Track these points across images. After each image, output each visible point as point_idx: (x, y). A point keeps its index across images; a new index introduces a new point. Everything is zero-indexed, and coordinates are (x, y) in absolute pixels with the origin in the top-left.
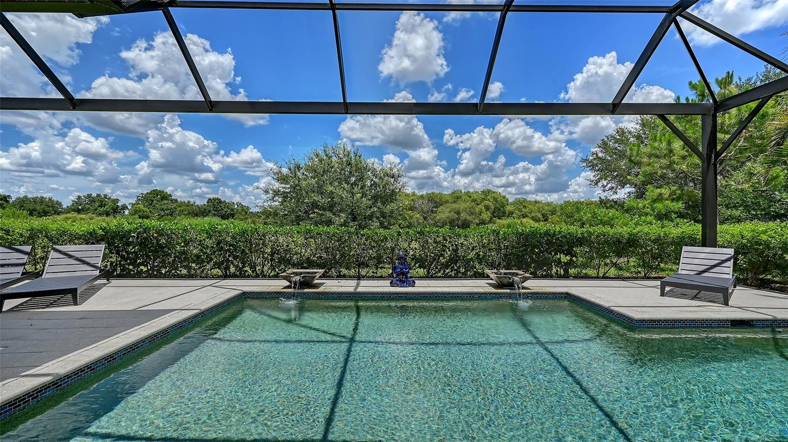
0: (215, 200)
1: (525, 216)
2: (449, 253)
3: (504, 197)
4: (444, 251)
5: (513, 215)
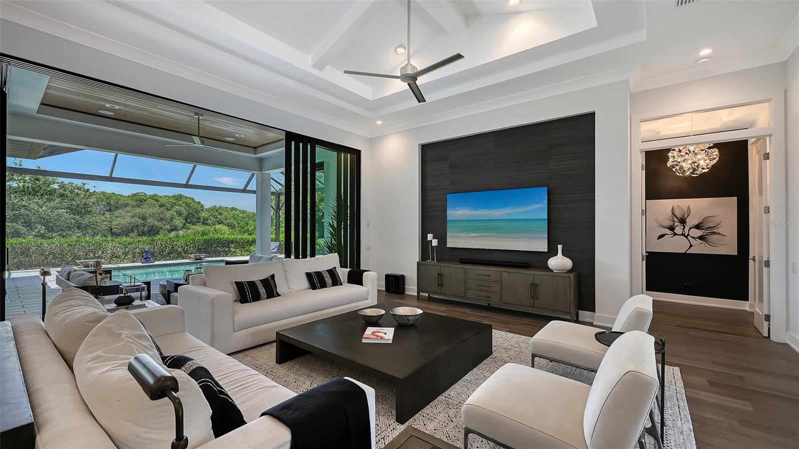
1: (220, 222)
3: (199, 203)
5: (208, 222)
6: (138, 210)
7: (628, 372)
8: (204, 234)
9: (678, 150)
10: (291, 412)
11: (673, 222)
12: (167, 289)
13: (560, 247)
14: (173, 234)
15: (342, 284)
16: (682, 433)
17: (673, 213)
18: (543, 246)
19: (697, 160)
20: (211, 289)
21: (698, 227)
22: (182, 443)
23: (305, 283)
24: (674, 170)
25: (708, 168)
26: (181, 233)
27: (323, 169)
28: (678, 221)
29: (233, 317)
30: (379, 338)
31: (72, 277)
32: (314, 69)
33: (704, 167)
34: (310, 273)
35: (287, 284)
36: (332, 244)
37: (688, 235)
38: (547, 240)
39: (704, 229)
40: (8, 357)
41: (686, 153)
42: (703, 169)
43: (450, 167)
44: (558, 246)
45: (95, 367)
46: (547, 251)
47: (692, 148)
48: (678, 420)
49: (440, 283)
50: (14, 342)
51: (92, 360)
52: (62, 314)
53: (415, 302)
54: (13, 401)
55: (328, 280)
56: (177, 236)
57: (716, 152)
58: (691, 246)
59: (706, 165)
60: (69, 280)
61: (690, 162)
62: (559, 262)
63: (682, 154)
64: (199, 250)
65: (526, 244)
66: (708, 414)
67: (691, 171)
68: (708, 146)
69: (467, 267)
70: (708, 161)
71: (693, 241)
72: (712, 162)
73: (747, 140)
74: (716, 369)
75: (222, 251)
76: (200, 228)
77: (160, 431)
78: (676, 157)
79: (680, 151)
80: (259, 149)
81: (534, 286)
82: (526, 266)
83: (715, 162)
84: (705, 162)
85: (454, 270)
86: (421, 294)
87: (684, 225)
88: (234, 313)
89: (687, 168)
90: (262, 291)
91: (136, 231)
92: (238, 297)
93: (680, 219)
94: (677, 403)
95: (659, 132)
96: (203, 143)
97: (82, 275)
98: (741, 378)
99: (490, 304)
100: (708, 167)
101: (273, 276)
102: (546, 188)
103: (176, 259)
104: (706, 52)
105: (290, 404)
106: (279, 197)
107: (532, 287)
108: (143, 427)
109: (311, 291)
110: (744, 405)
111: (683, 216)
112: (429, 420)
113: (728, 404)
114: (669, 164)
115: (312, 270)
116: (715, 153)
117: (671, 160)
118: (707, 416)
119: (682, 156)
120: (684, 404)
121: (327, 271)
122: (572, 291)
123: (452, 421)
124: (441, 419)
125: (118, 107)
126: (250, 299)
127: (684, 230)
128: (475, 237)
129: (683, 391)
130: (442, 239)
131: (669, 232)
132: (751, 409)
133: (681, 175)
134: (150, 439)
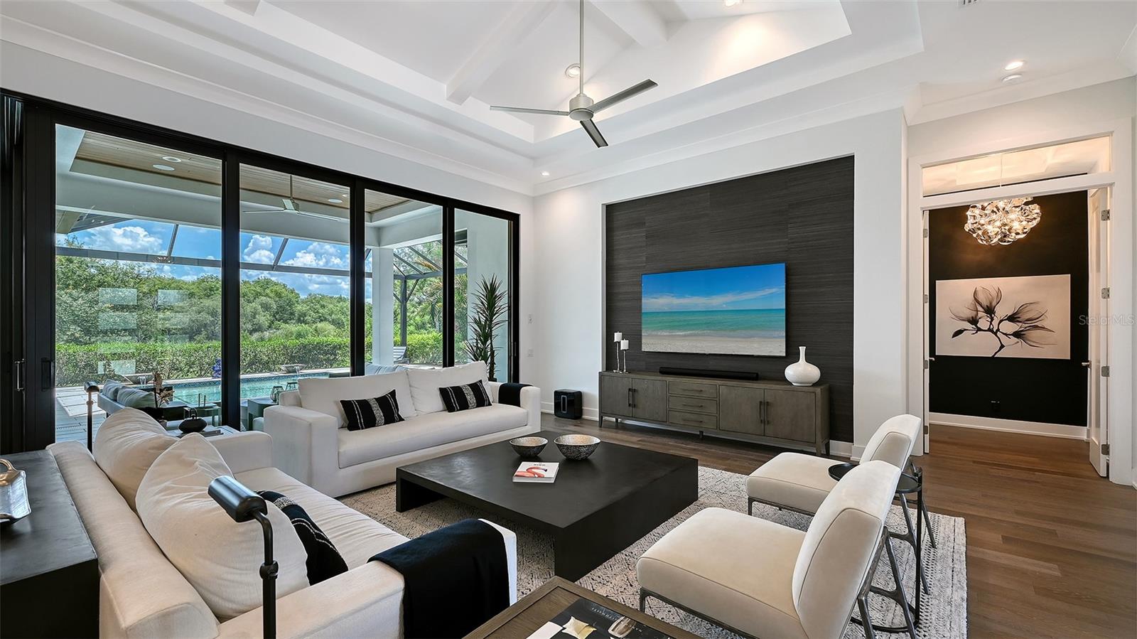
2: (250, 358)
3: (293, 291)
4: (246, 356)
5: (306, 318)
6: (207, 302)
7: (845, 510)
8: (299, 335)
9: (981, 207)
10: (405, 556)
11: (975, 312)
12: (249, 412)
13: (802, 350)
14: (256, 335)
15: (491, 405)
16: (950, 603)
17: (975, 299)
18: (779, 349)
19: (1009, 221)
20: (308, 411)
21: (1012, 318)
22: (272, 567)
23: (438, 402)
24: (975, 235)
25: (1024, 233)
26: (267, 334)
27: (466, 242)
28: (983, 310)
29: (339, 449)
30: (536, 476)
31: (120, 397)
32: (450, 102)
33: (1018, 231)
34: (445, 389)
35: (413, 404)
36: (478, 348)
37: (998, 330)
38: (784, 339)
39: (1020, 322)
40: (56, 490)
41: (993, 211)
42: (1017, 234)
43: (647, 237)
44: (800, 348)
45: (165, 499)
46: (784, 355)
47: (1001, 205)
48: (948, 587)
49: (631, 402)
50: (60, 474)
51: (161, 491)
52: (117, 439)
53: (596, 430)
54: (71, 537)
55: (471, 398)
56: (262, 339)
57: (1036, 209)
58: (1002, 346)
59: (1022, 228)
60: (115, 400)
61: (998, 224)
62: (801, 371)
63: (986, 212)
64: (292, 359)
65: (755, 345)
66: (993, 579)
67: (999, 237)
68: (1025, 201)
69: (670, 379)
70: (1024, 223)
71: (1004, 340)
72: (1030, 223)
73: (1086, 191)
74: (1019, 520)
75: (325, 360)
76: (293, 328)
77: (244, 572)
78: (978, 216)
79: (983, 208)
80: (376, 214)
81: (764, 405)
82: (754, 377)
83: (1035, 223)
84: (1020, 224)
85: (651, 384)
86: (605, 418)
87: (991, 316)
88: (339, 442)
89: (993, 234)
90: (378, 413)
91: (204, 333)
92: (345, 421)
93: (986, 307)
94: (951, 565)
95: (955, 181)
96: (297, 208)
97: (133, 393)
98: (1053, 533)
99: (702, 432)
100: (1025, 231)
101: (393, 393)
102: (784, 264)
103: (261, 372)
104: (1015, 65)
105: (404, 548)
106: (405, 282)
107: (762, 407)
108: (225, 566)
109: (447, 413)
110: (1050, 569)
111: (991, 303)
112: (601, 585)
113: (1025, 566)
114: (968, 227)
115: (448, 384)
116: (1035, 211)
117: (970, 221)
118: (991, 581)
119: (986, 215)
120: (961, 566)
121: (469, 385)
122: (819, 411)
123: (631, 586)
124: (616, 583)
125: (179, 160)
126: (361, 425)
127: (991, 324)
128: (685, 336)
129: (964, 549)
130: (635, 340)
131: (969, 326)
132: (1057, 573)
133: (985, 242)
134: (233, 582)
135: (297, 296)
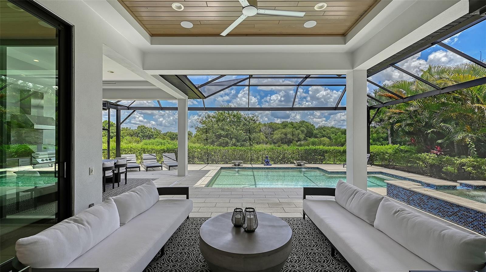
0: (142, 127)
1: (323, 136)
2: (282, 156)
3: (313, 125)
4: (280, 155)
5: (317, 136)
6: (284, 130)
8: (313, 143)
14: (299, 143)
64: (303, 158)
135: (314, 127)
